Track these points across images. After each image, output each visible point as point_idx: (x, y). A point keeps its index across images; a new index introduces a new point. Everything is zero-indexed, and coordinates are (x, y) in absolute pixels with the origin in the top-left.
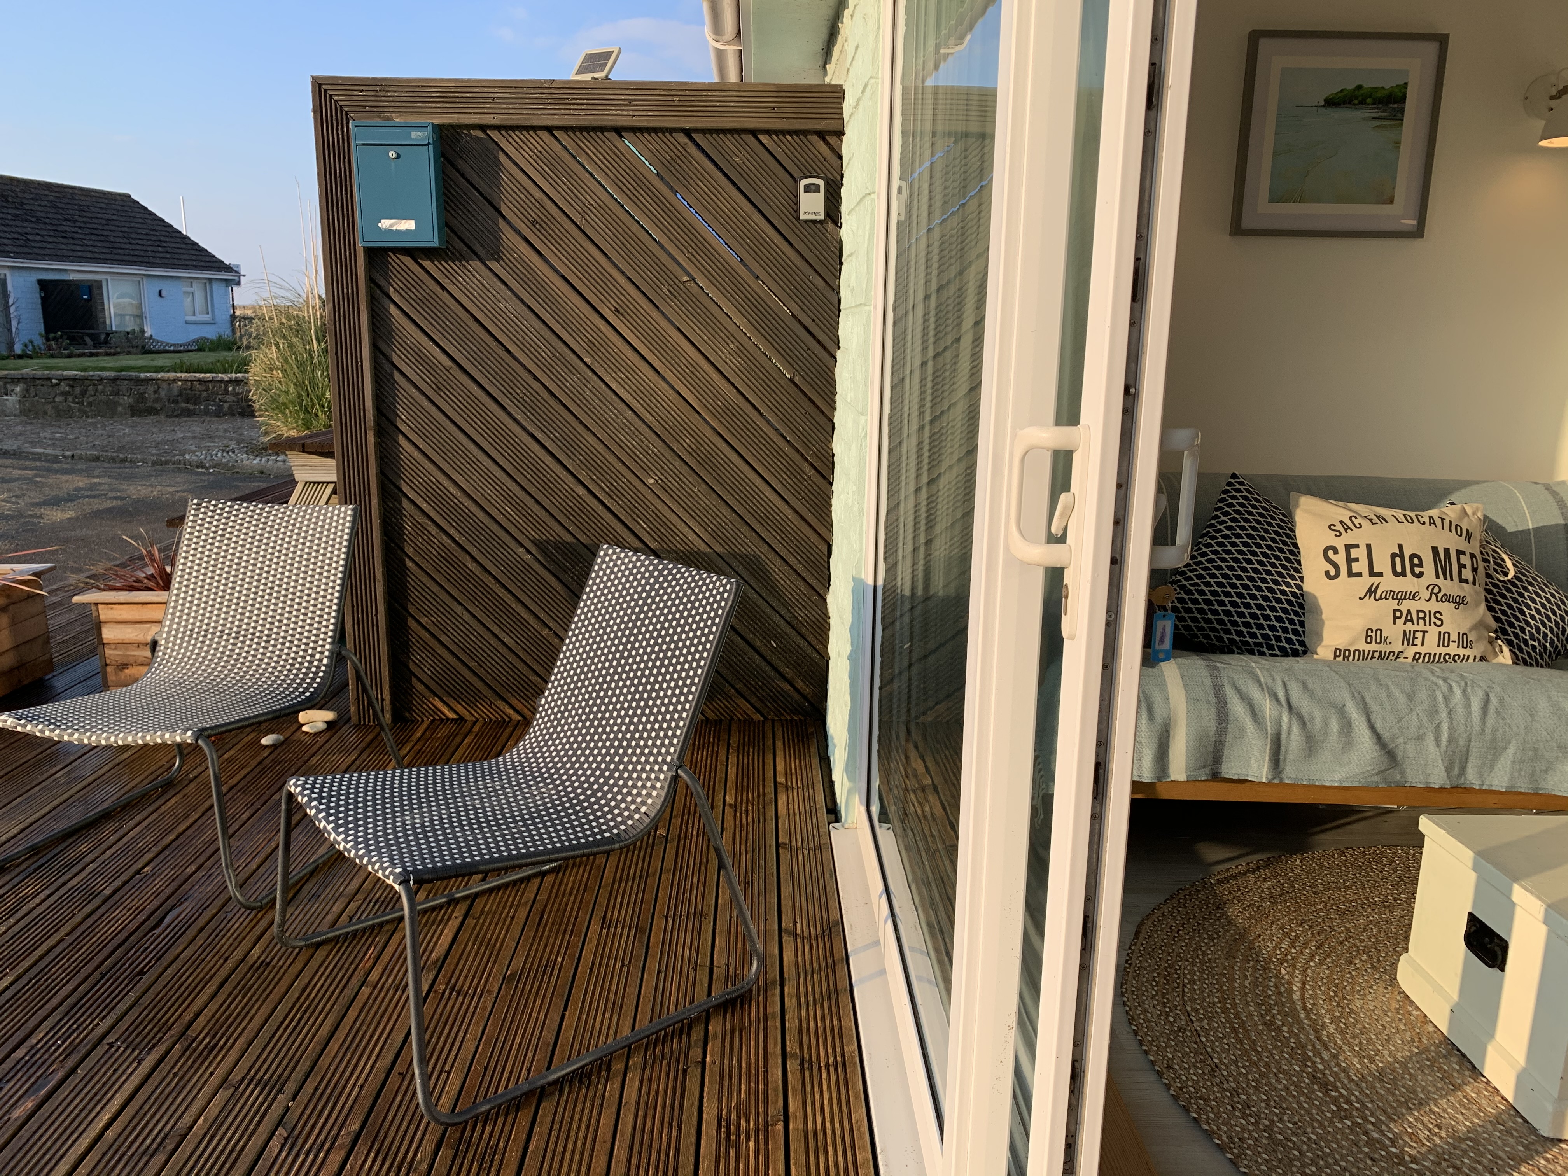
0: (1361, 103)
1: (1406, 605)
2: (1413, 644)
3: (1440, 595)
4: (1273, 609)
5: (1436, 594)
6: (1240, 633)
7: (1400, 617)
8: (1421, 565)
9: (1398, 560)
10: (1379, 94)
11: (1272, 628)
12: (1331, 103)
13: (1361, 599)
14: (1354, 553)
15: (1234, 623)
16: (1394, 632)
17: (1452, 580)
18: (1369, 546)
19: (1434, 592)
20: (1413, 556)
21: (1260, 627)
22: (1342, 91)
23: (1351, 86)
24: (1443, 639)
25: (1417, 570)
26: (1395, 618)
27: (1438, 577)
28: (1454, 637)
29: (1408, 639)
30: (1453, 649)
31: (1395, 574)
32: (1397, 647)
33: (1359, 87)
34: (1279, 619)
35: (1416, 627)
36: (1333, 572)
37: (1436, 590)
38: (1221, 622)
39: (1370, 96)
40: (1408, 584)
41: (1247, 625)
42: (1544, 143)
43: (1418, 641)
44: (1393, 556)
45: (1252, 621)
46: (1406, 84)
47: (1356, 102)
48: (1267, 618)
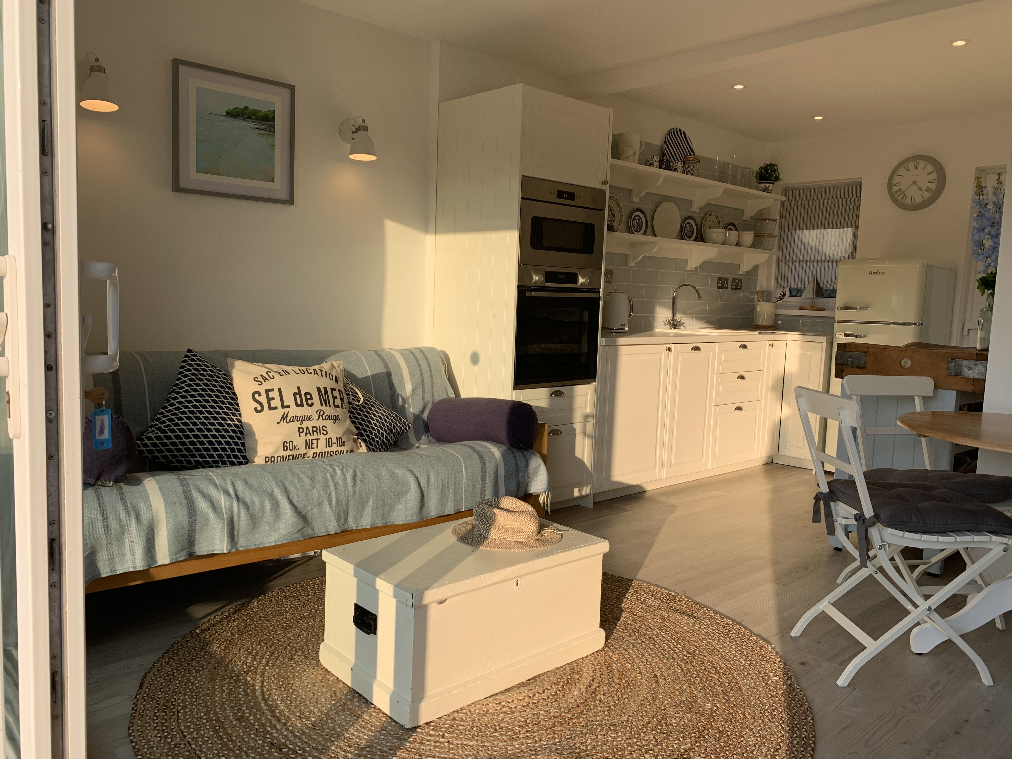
0: (248, 118)
1: (306, 424)
2: (312, 448)
3: (324, 416)
4: (223, 437)
5: (322, 416)
6: (202, 456)
7: (303, 432)
8: (311, 399)
9: (298, 397)
10: (259, 114)
11: (224, 450)
12: (230, 114)
13: (278, 423)
14: (271, 394)
15: (198, 450)
16: (300, 441)
17: (330, 406)
18: (280, 390)
19: (321, 414)
20: (306, 394)
21: (216, 450)
22: (236, 108)
23: (242, 106)
24: (328, 443)
25: (310, 402)
26: (300, 433)
27: (322, 405)
28: (334, 440)
29: (309, 445)
30: (335, 448)
31: (297, 405)
32: (303, 451)
33: (247, 108)
34: (228, 443)
35: (312, 437)
36: (259, 408)
37: (322, 413)
38: (188, 450)
39: (254, 115)
40: (305, 411)
41: (206, 449)
42: (352, 157)
43: (315, 446)
44: (295, 394)
45: (209, 447)
46: (274, 111)
47: (246, 117)
48: (220, 443)
